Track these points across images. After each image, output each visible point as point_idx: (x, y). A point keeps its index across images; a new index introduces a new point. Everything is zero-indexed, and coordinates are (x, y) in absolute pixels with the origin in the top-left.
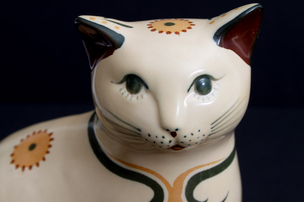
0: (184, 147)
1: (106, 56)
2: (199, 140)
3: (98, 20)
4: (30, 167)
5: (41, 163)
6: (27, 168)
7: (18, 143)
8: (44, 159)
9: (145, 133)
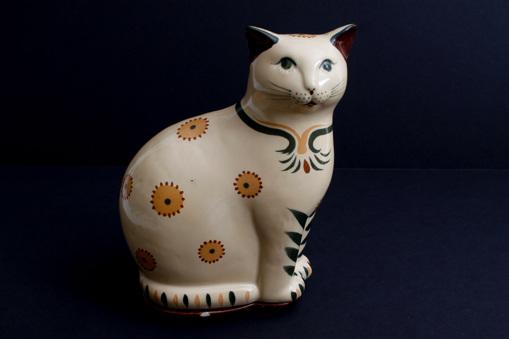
0: (315, 104)
4: (195, 138)
5: (203, 135)
6: (192, 139)
7: (180, 127)
8: (204, 133)
9: (293, 93)
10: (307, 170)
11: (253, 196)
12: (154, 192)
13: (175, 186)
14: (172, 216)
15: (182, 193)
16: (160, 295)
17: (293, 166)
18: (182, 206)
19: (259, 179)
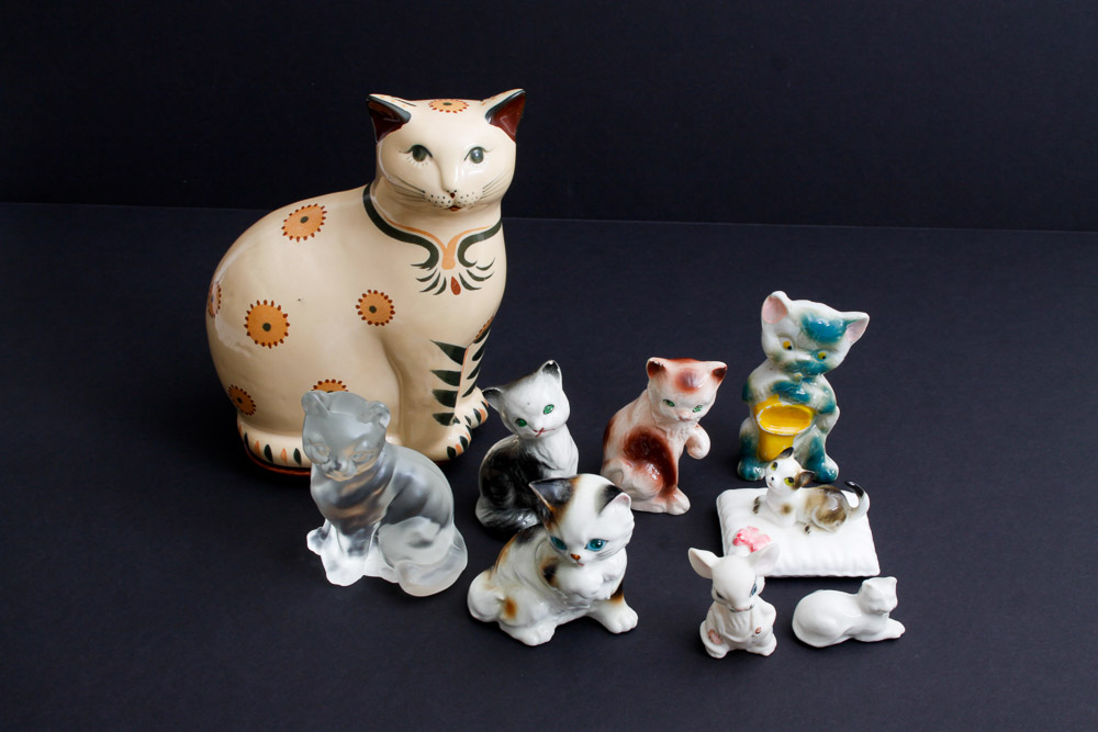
0: (459, 208)
1: (395, 130)
2: (472, 202)
3: (387, 99)
4: (305, 238)
5: (316, 233)
6: (302, 239)
7: (287, 217)
8: (319, 230)
9: (428, 195)
10: (456, 290)
11: (383, 324)
12: (249, 312)
13: (276, 306)
14: (273, 346)
15: (285, 316)
16: (262, 448)
17: (436, 286)
18: (286, 334)
19: (390, 301)
